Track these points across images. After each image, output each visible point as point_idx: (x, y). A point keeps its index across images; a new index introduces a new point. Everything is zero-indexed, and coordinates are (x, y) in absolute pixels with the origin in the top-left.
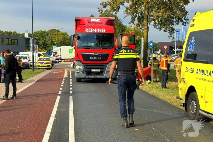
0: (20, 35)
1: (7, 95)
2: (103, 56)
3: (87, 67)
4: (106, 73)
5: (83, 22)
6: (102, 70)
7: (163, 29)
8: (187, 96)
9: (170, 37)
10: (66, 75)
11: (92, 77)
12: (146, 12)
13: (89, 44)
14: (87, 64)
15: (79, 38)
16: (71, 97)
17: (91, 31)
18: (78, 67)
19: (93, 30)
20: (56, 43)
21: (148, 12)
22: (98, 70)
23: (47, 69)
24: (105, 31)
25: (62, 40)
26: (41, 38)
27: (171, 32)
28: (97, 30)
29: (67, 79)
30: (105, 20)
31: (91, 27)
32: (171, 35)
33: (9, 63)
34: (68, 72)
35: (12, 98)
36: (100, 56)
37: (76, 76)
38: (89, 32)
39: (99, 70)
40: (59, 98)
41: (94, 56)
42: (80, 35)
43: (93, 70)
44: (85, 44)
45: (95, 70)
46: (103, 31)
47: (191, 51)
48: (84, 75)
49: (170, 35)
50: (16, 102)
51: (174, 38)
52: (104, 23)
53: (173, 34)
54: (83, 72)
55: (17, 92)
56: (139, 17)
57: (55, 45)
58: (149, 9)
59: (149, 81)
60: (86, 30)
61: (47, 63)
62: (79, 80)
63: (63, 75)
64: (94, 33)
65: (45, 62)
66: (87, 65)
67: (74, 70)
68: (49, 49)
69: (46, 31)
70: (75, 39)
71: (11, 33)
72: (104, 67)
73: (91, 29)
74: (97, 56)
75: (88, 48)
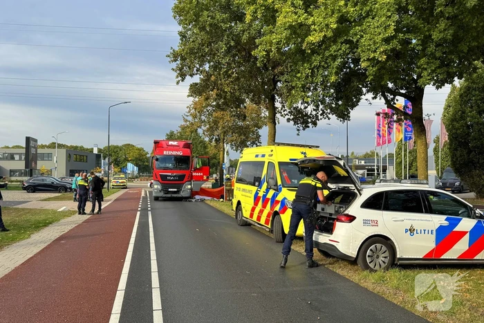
0: (88, 149)
1: (93, 210)
2: (179, 176)
4: (182, 192)
5: (162, 144)
6: (179, 190)
7: (239, 151)
8: (237, 208)
10: (143, 195)
11: (169, 195)
12: (222, 135)
13: (167, 165)
14: (165, 183)
15: (157, 160)
16: (150, 213)
18: (156, 186)
19: (170, 153)
20: (130, 159)
21: (224, 136)
23: (122, 188)
24: (182, 153)
25: (138, 156)
26: (113, 154)
28: (175, 153)
29: (145, 198)
30: (182, 143)
31: (170, 150)
33: (95, 183)
34: (146, 192)
35: (98, 213)
37: (154, 195)
38: (167, 154)
39: (176, 190)
40: (139, 213)
41: (171, 176)
42: (158, 157)
43: (170, 190)
44: (163, 165)
45: (172, 190)
46: (180, 153)
47: (240, 176)
48: (161, 194)
50: (102, 216)
52: (181, 146)
54: (160, 191)
55: (102, 208)
56: (216, 139)
57: (129, 161)
58: (225, 133)
59: (222, 200)
60: (165, 153)
61: (122, 183)
62: (157, 199)
63: (141, 194)
64: (172, 155)
65: (120, 181)
66: (165, 185)
67: (151, 190)
68: (121, 166)
69: (119, 145)
70: (154, 160)
71: (77, 147)
72: (180, 187)
74: (174, 177)
75: (166, 169)
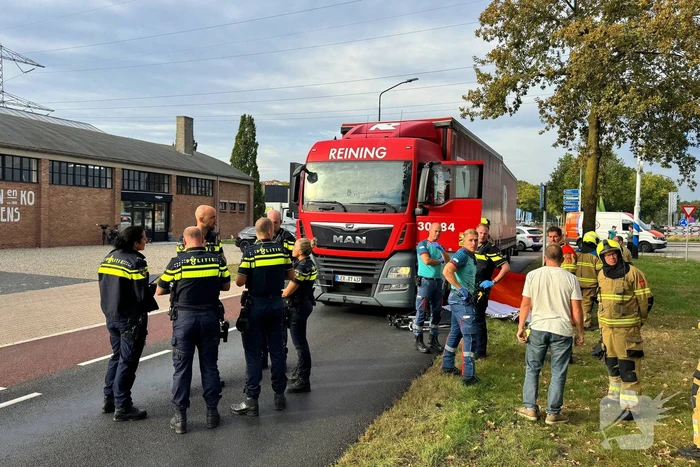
3: (326, 267)
4: (379, 291)
6: (369, 280)
9: (683, 180)
11: (337, 297)
14: (327, 256)
17: (342, 155)
19: (350, 153)
22: (356, 278)
24: (385, 153)
27: (686, 167)
28: (362, 153)
31: (348, 145)
32: (685, 176)
36: (364, 235)
38: (339, 157)
39: (358, 280)
41: (345, 233)
43: (340, 278)
45: (346, 279)
46: (379, 153)
49: (682, 177)
51: (694, 183)
53: (692, 173)
60: (332, 153)
66: (325, 262)
72: (374, 270)
73: (344, 151)
74: (354, 234)
75: (330, 208)
